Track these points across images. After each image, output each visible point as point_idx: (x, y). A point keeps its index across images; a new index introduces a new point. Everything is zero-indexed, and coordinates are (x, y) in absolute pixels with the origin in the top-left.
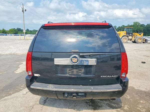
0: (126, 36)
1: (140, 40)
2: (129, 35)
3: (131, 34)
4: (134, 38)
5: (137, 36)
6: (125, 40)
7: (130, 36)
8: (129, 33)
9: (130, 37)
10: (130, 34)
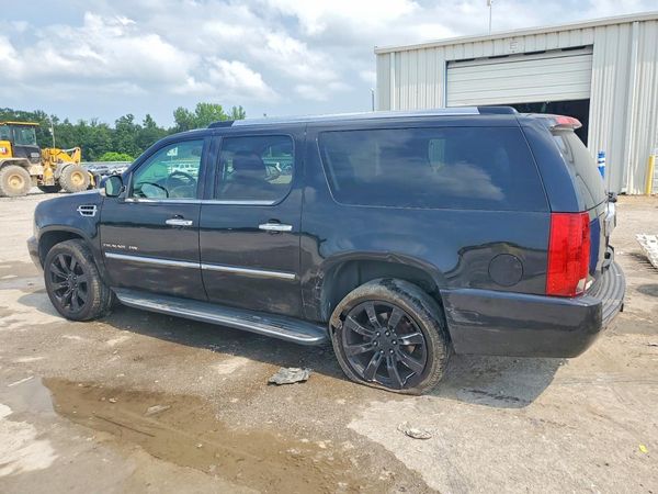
0: (14, 163)
1: (76, 177)
2: (29, 157)
3: (37, 155)
4: (50, 169)
5: (60, 161)
6: (15, 184)
7: (33, 162)
8: (28, 151)
9: (36, 169)
10: (33, 155)
